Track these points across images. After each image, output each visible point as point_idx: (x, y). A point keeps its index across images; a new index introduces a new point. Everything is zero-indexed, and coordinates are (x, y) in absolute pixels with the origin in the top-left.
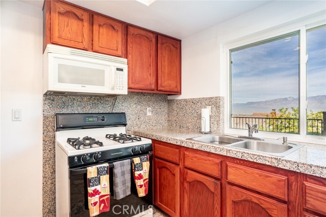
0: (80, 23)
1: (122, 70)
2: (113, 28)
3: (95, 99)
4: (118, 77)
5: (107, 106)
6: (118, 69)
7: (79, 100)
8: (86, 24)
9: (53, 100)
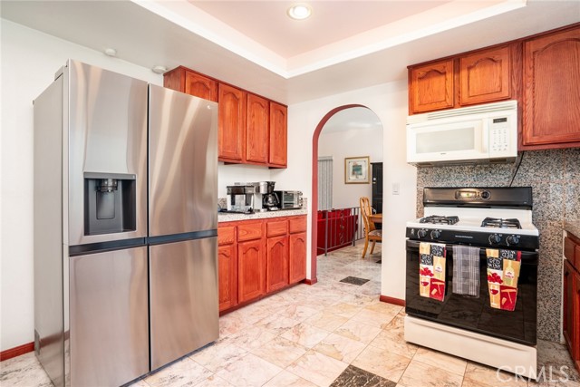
0: (443, 78)
1: (504, 120)
2: (493, 60)
3: (481, 168)
4: (497, 132)
5: (503, 177)
6: (495, 121)
7: (458, 170)
8: (449, 76)
9: (427, 173)
